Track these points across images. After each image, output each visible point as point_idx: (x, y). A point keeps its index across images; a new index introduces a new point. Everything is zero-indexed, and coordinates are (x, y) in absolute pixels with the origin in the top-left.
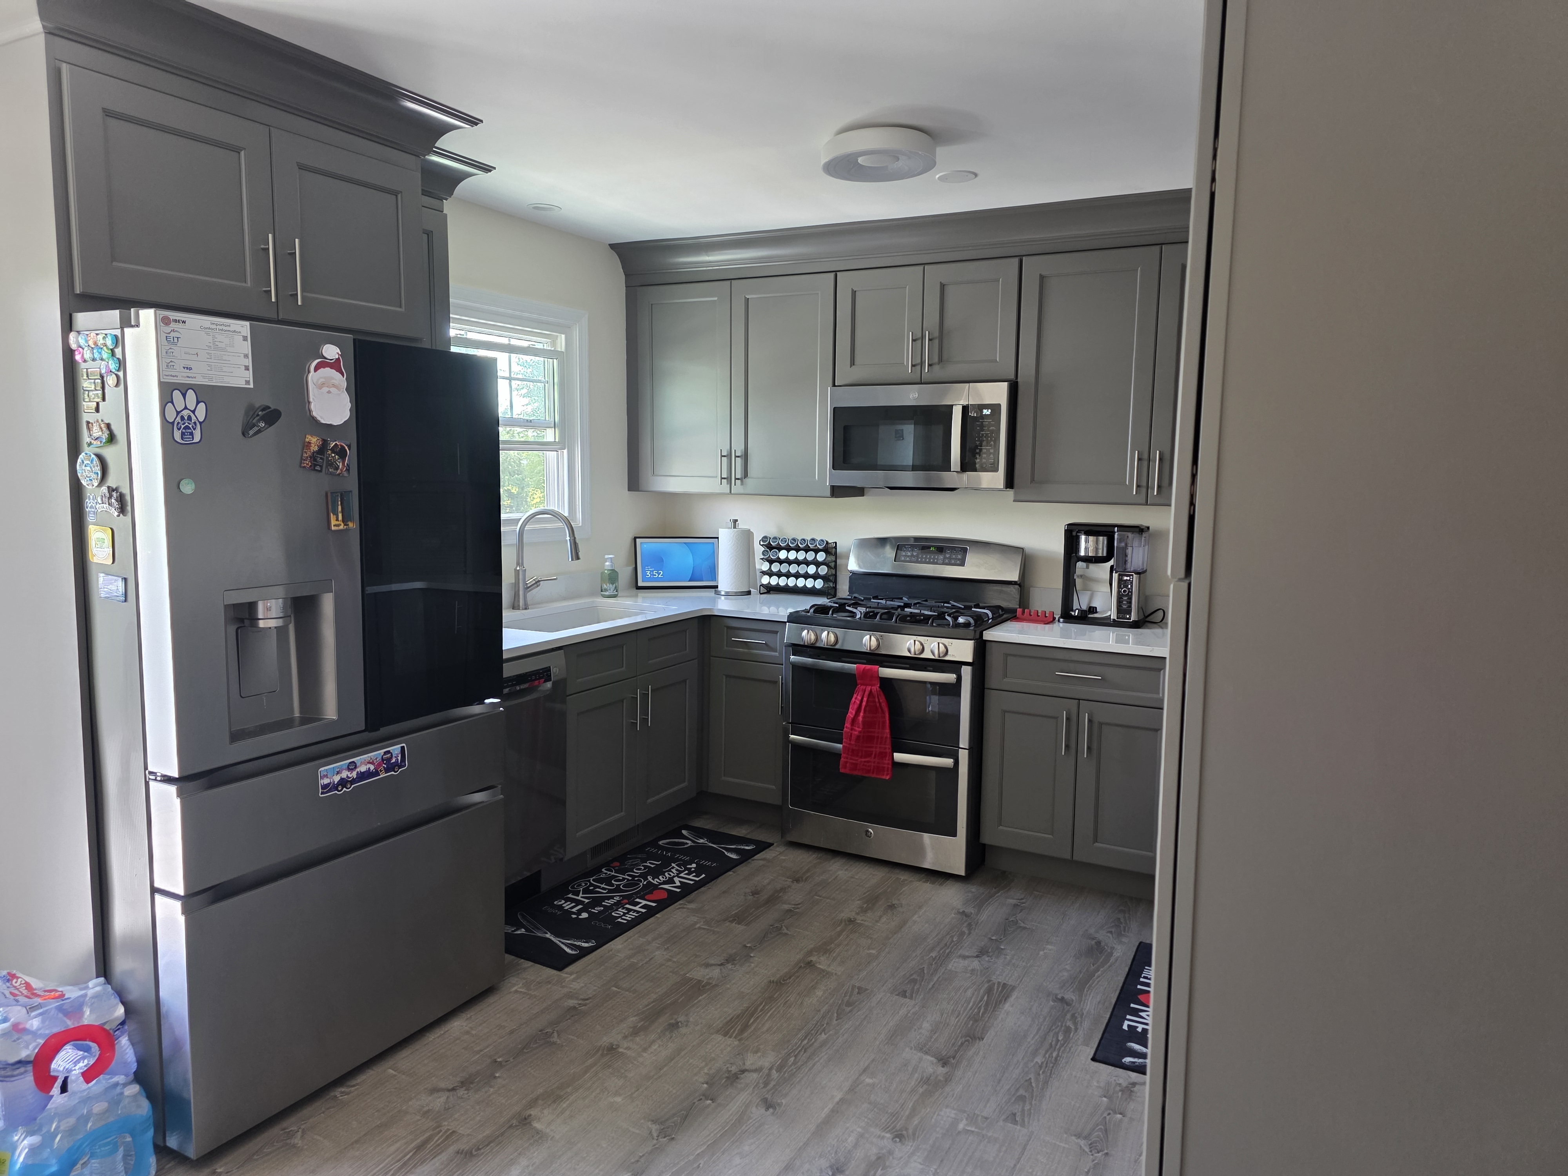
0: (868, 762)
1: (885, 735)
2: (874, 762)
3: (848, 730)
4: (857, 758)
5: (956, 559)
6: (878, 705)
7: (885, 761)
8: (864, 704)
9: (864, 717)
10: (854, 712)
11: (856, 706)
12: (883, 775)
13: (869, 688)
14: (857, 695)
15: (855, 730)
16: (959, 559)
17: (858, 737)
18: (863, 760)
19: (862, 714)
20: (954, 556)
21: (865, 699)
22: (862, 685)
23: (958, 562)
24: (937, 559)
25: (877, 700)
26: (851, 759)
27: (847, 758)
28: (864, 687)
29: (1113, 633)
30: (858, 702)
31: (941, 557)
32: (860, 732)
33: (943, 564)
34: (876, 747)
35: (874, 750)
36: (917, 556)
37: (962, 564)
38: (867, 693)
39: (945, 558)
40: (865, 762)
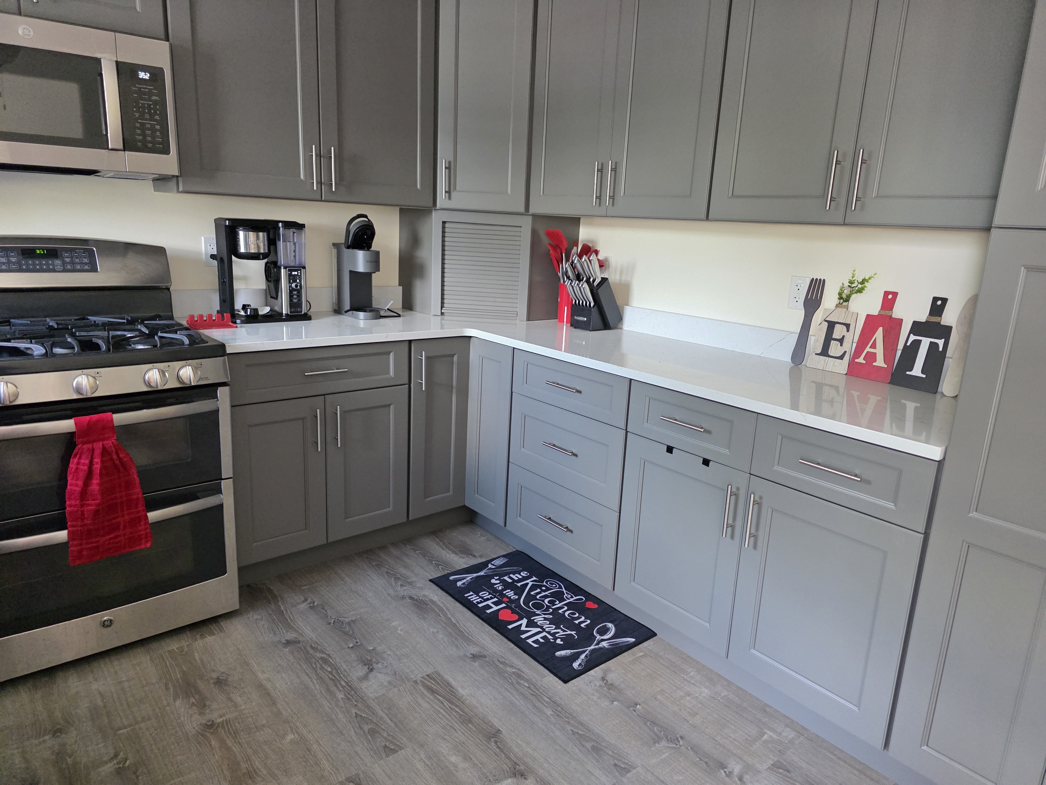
0: (116, 537)
1: (135, 497)
2: (125, 535)
3: (76, 509)
4: (97, 539)
5: (82, 263)
6: (117, 462)
7: (140, 528)
8: (97, 467)
9: (100, 485)
10: (80, 483)
11: (82, 475)
12: (140, 544)
13: (98, 446)
14: (80, 458)
15: (88, 505)
16: (86, 264)
17: (96, 512)
18: (108, 537)
19: (96, 481)
20: (77, 260)
21: (97, 460)
22: (84, 443)
23: (86, 267)
24: (53, 265)
25: (115, 457)
26: (87, 543)
27: (81, 545)
28: (91, 446)
29: (287, 327)
30: (86, 468)
31: (58, 262)
32: (98, 505)
33: (65, 271)
34: (123, 516)
35: (120, 519)
36: (19, 263)
37: (94, 269)
38: (98, 452)
39: (64, 263)
40: (110, 539)
